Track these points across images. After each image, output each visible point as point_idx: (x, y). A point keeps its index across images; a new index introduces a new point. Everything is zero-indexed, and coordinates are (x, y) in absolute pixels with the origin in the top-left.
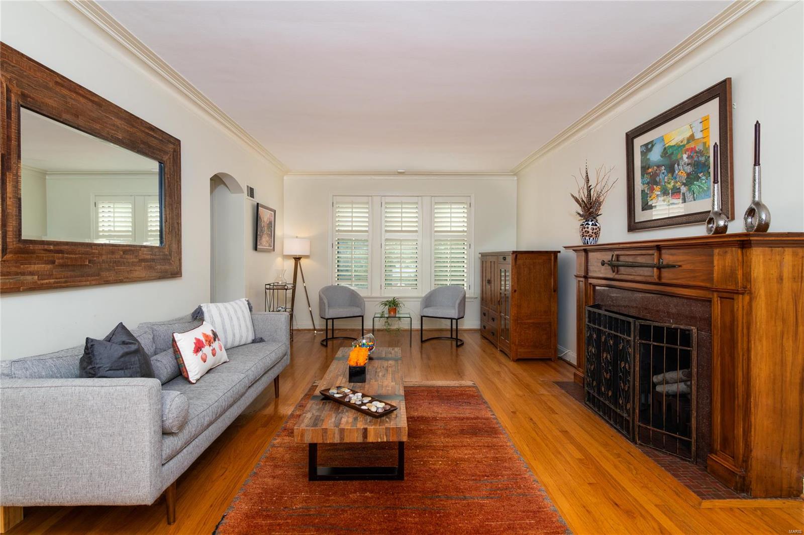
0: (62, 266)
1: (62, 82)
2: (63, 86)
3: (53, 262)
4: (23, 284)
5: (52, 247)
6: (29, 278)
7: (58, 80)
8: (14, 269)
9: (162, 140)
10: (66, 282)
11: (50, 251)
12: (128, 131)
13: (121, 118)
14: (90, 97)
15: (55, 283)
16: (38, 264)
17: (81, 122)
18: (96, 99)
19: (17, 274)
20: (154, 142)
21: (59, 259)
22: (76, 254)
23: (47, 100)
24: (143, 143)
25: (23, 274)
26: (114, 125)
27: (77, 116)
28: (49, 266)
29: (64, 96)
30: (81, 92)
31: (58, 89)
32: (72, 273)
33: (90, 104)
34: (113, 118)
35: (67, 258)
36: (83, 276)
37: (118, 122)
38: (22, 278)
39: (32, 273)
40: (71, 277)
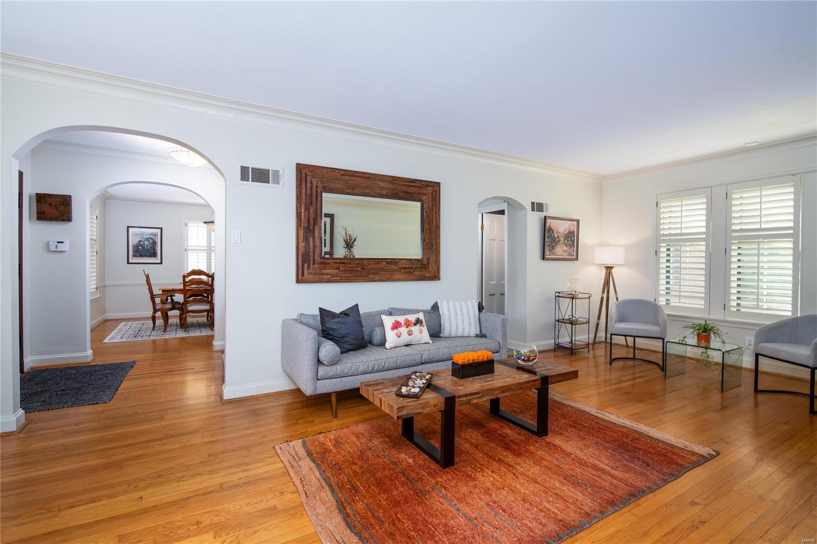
0: (345, 271)
1: (345, 173)
2: (346, 175)
3: (339, 269)
4: (322, 279)
5: (338, 261)
6: (326, 276)
7: (343, 173)
8: (318, 272)
9: (421, 187)
10: (346, 279)
11: (338, 263)
12: (390, 188)
13: (385, 181)
14: (362, 175)
15: (339, 279)
16: (331, 269)
17: (356, 191)
18: (367, 176)
19: (320, 274)
20: (413, 190)
21: (342, 267)
22: (352, 264)
23: (337, 186)
24: (403, 192)
25: (322, 274)
26: (380, 187)
27: (354, 189)
28: (337, 271)
29: (346, 180)
30: (357, 175)
31: (343, 178)
32: (350, 275)
33: (363, 179)
34: (379, 183)
35: (347, 266)
36: (356, 277)
37: (383, 185)
38: (322, 276)
39: (327, 274)
40: (349, 277)
